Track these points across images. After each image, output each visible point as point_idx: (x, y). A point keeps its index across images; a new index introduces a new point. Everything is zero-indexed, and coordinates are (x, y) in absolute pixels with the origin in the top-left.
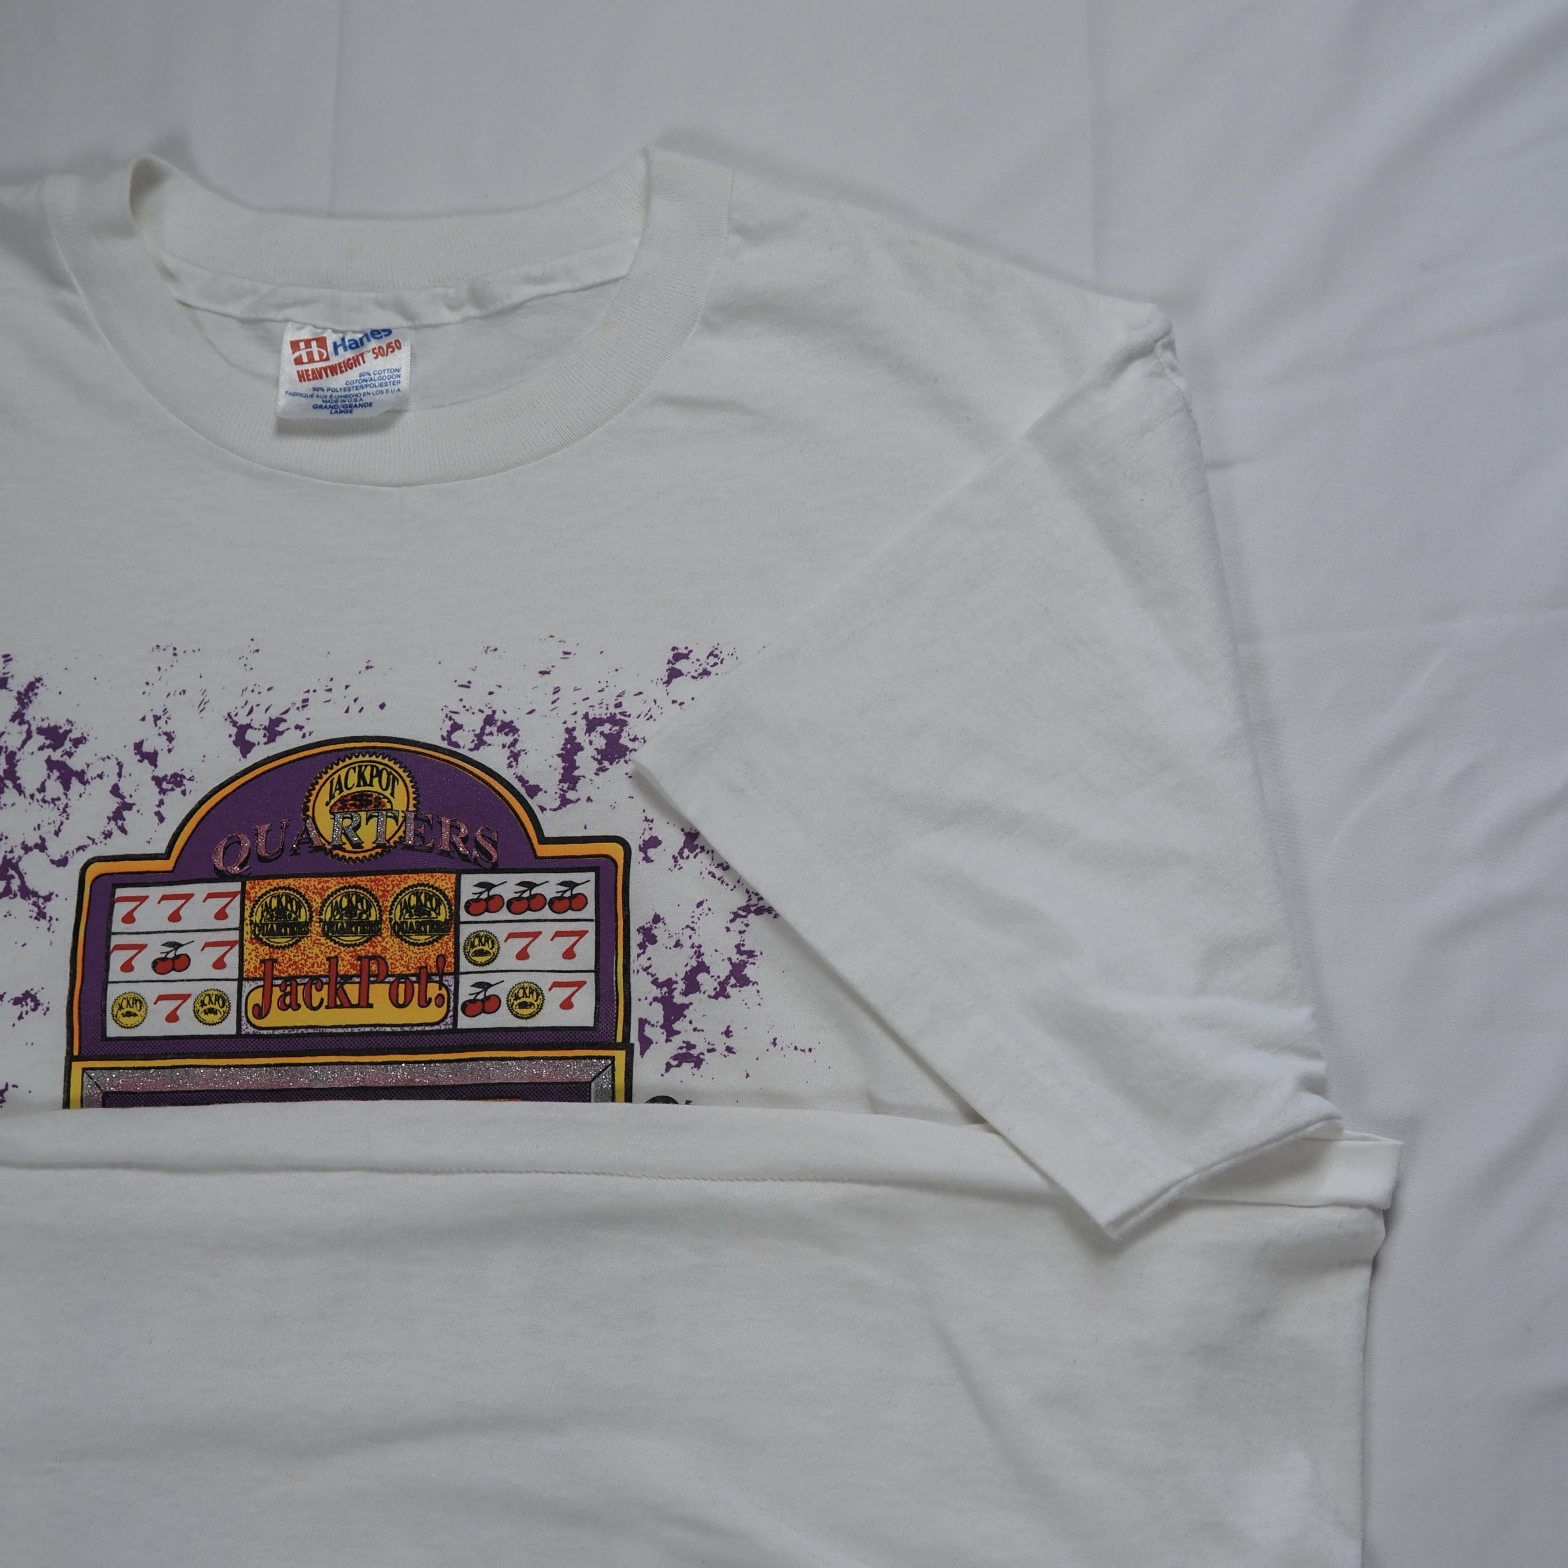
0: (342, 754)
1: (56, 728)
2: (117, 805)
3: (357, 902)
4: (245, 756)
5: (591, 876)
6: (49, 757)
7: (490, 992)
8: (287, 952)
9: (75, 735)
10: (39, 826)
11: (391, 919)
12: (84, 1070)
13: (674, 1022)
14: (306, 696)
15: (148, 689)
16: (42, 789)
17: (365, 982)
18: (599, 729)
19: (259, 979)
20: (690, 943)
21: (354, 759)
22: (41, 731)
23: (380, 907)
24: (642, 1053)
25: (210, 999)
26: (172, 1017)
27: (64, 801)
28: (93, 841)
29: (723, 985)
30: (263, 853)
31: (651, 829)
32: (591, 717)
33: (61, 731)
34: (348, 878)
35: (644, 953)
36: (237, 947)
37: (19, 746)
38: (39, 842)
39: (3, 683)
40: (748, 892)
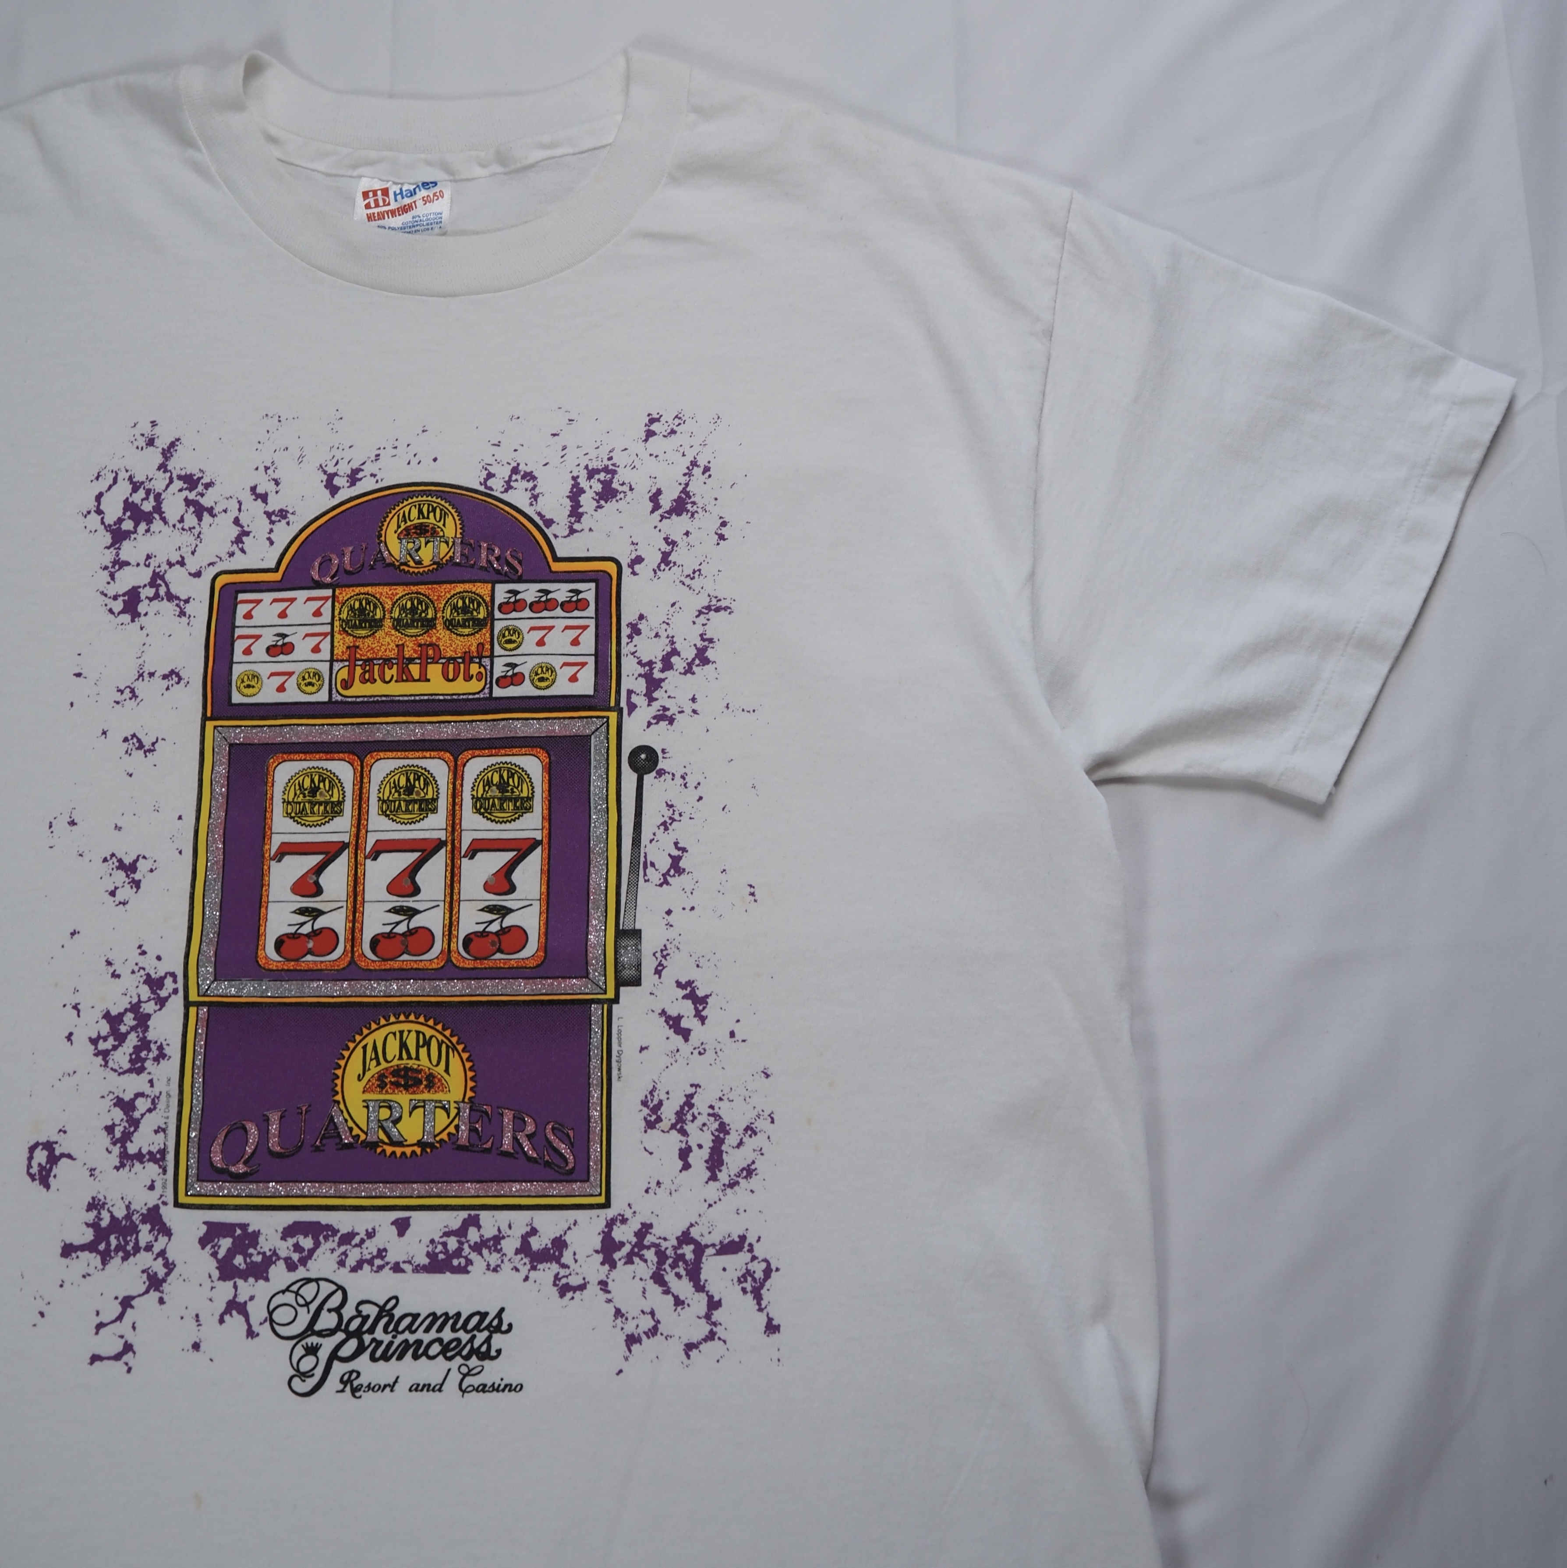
0: (406, 496)
1: (191, 475)
2: (238, 533)
3: (418, 604)
4: (333, 497)
5: (593, 585)
6: (187, 497)
7: (516, 670)
8: (366, 640)
9: (206, 480)
10: (180, 548)
11: (443, 617)
12: (215, 727)
13: (654, 691)
14: (378, 452)
15: (259, 446)
16: (181, 520)
17: (424, 663)
18: (597, 477)
19: (346, 661)
20: (665, 634)
21: (415, 499)
22: (180, 477)
23: (435, 608)
24: (629, 714)
25: (309, 675)
26: (281, 689)
27: (198, 529)
28: (221, 559)
29: (690, 665)
30: (348, 568)
31: (636, 550)
32: (590, 468)
33: (195, 478)
34: (412, 587)
35: (631, 642)
36: (329, 637)
37: (164, 488)
38: (180, 559)
39: (151, 442)
40: (709, 596)
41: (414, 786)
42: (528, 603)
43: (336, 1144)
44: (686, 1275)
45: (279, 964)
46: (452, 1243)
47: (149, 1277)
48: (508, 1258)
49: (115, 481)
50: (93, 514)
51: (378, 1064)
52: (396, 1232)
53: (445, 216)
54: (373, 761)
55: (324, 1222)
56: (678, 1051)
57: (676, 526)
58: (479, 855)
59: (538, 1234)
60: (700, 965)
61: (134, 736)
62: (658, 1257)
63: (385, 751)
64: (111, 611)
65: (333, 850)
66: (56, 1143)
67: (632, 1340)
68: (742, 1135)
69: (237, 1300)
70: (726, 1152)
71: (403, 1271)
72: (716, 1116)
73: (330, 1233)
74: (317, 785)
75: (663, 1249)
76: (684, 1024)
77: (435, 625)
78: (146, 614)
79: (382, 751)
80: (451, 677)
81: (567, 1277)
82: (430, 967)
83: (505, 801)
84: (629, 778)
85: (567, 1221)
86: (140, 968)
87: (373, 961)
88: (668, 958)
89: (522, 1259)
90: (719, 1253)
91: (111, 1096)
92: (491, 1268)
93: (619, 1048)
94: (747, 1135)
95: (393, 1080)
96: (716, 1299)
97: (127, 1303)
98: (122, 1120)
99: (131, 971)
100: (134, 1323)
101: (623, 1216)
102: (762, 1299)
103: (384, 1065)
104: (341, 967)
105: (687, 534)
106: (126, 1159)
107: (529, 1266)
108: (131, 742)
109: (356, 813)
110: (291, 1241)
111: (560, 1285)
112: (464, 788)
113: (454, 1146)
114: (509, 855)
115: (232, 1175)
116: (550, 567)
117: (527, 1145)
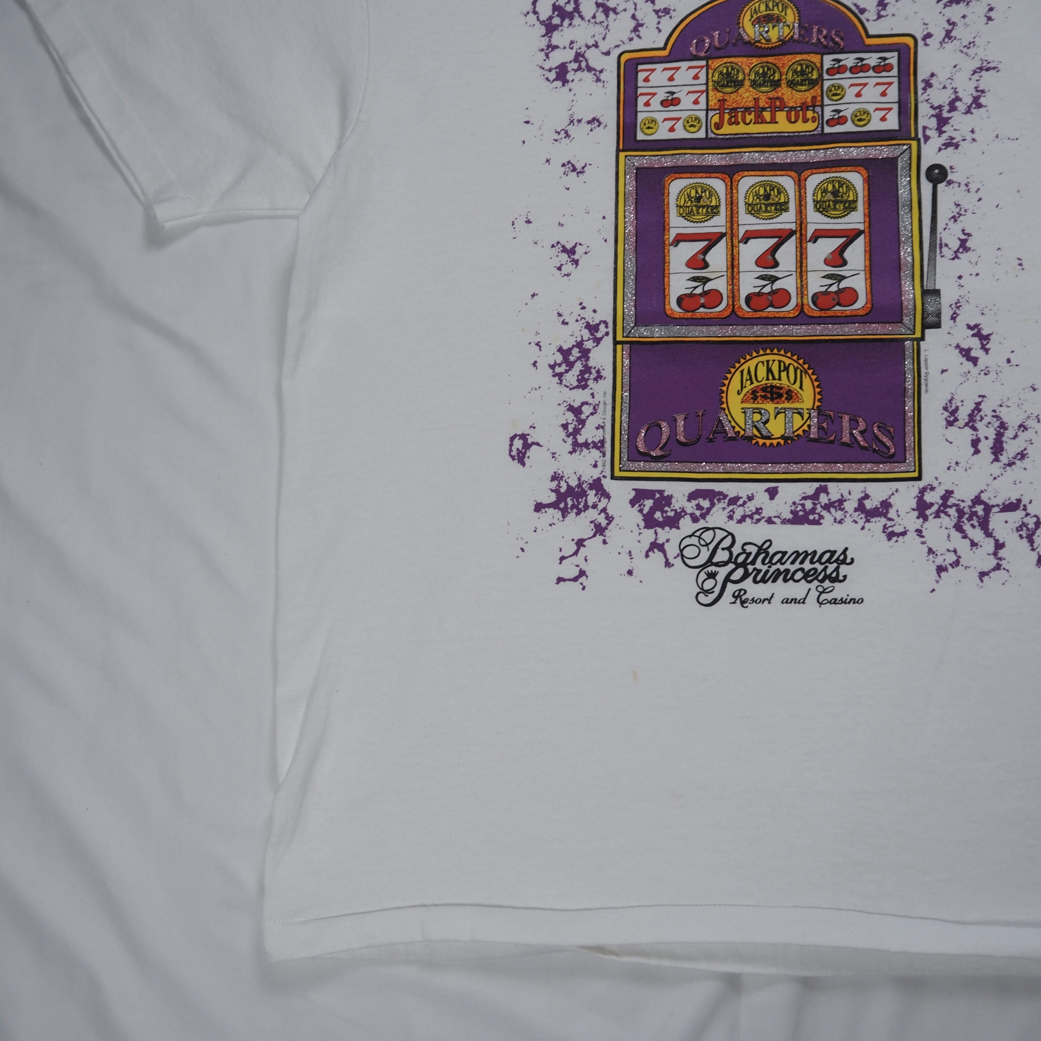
2: (635, 24)
5: (896, 54)
6: (597, 1)
7: (841, 114)
10: (594, 35)
11: (787, 79)
12: (626, 156)
13: (943, 126)
16: (594, 17)
19: (717, 110)
20: (951, 86)
23: (780, 73)
24: (925, 142)
26: (672, 130)
27: (606, 23)
28: (624, 43)
29: (969, 107)
31: (927, 29)
35: (925, 92)
36: (705, 94)
38: (595, 43)
40: (982, 60)
41: (770, 194)
42: (849, 68)
43: (724, 437)
44: (979, 526)
45: (681, 314)
46: (809, 504)
47: (596, 526)
48: (849, 514)
50: (531, 14)
52: (768, 497)
54: (740, 178)
55: (717, 490)
57: (956, 11)
58: (820, 240)
59: (870, 498)
60: (985, 313)
61: (569, 162)
62: (958, 513)
63: (748, 171)
64: (547, 79)
65: (715, 239)
66: (529, 435)
67: (941, 569)
68: (1017, 431)
69: (657, 542)
70: (1006, 442)
71: (774, 523)
72: (998, 417)
73: (721, 497)
74: (700, 194)
75: (962, 508)
76: (973, 354)
77: (780, 84)
78: (573, 81)
79: (746, 171)
80: (793, 120)
81: (892, 526)
82: (788, 316)
84: (927, 187)
85: (891, 489)
86: (582, 318)
87: (748, 312)
88: (960, 308)
89: (859, 515)
90: (1002, 511)
91: (565, 404)
93: (926, 371)
94: (1020, 430)
95: (762, 394)
96: (1001, 542)
97: (580, 543)
98: (573, 420)
99: (575, 320)
100: (586, 557)
101: (931, 485)
102: (1034, 542)
103: (756, 384)
104: (725, 315)
105: (964, 17)
106: (577, 447)
107: (864, 520)
108: (567, 166)
109: (729, 213)
110: (694, 503)
111: (888, 532)
112: (807, 195)
113: (808, 439)
114: (841, 241)
115: (652, 457)
116: (864, 42)
117: (859, 438)
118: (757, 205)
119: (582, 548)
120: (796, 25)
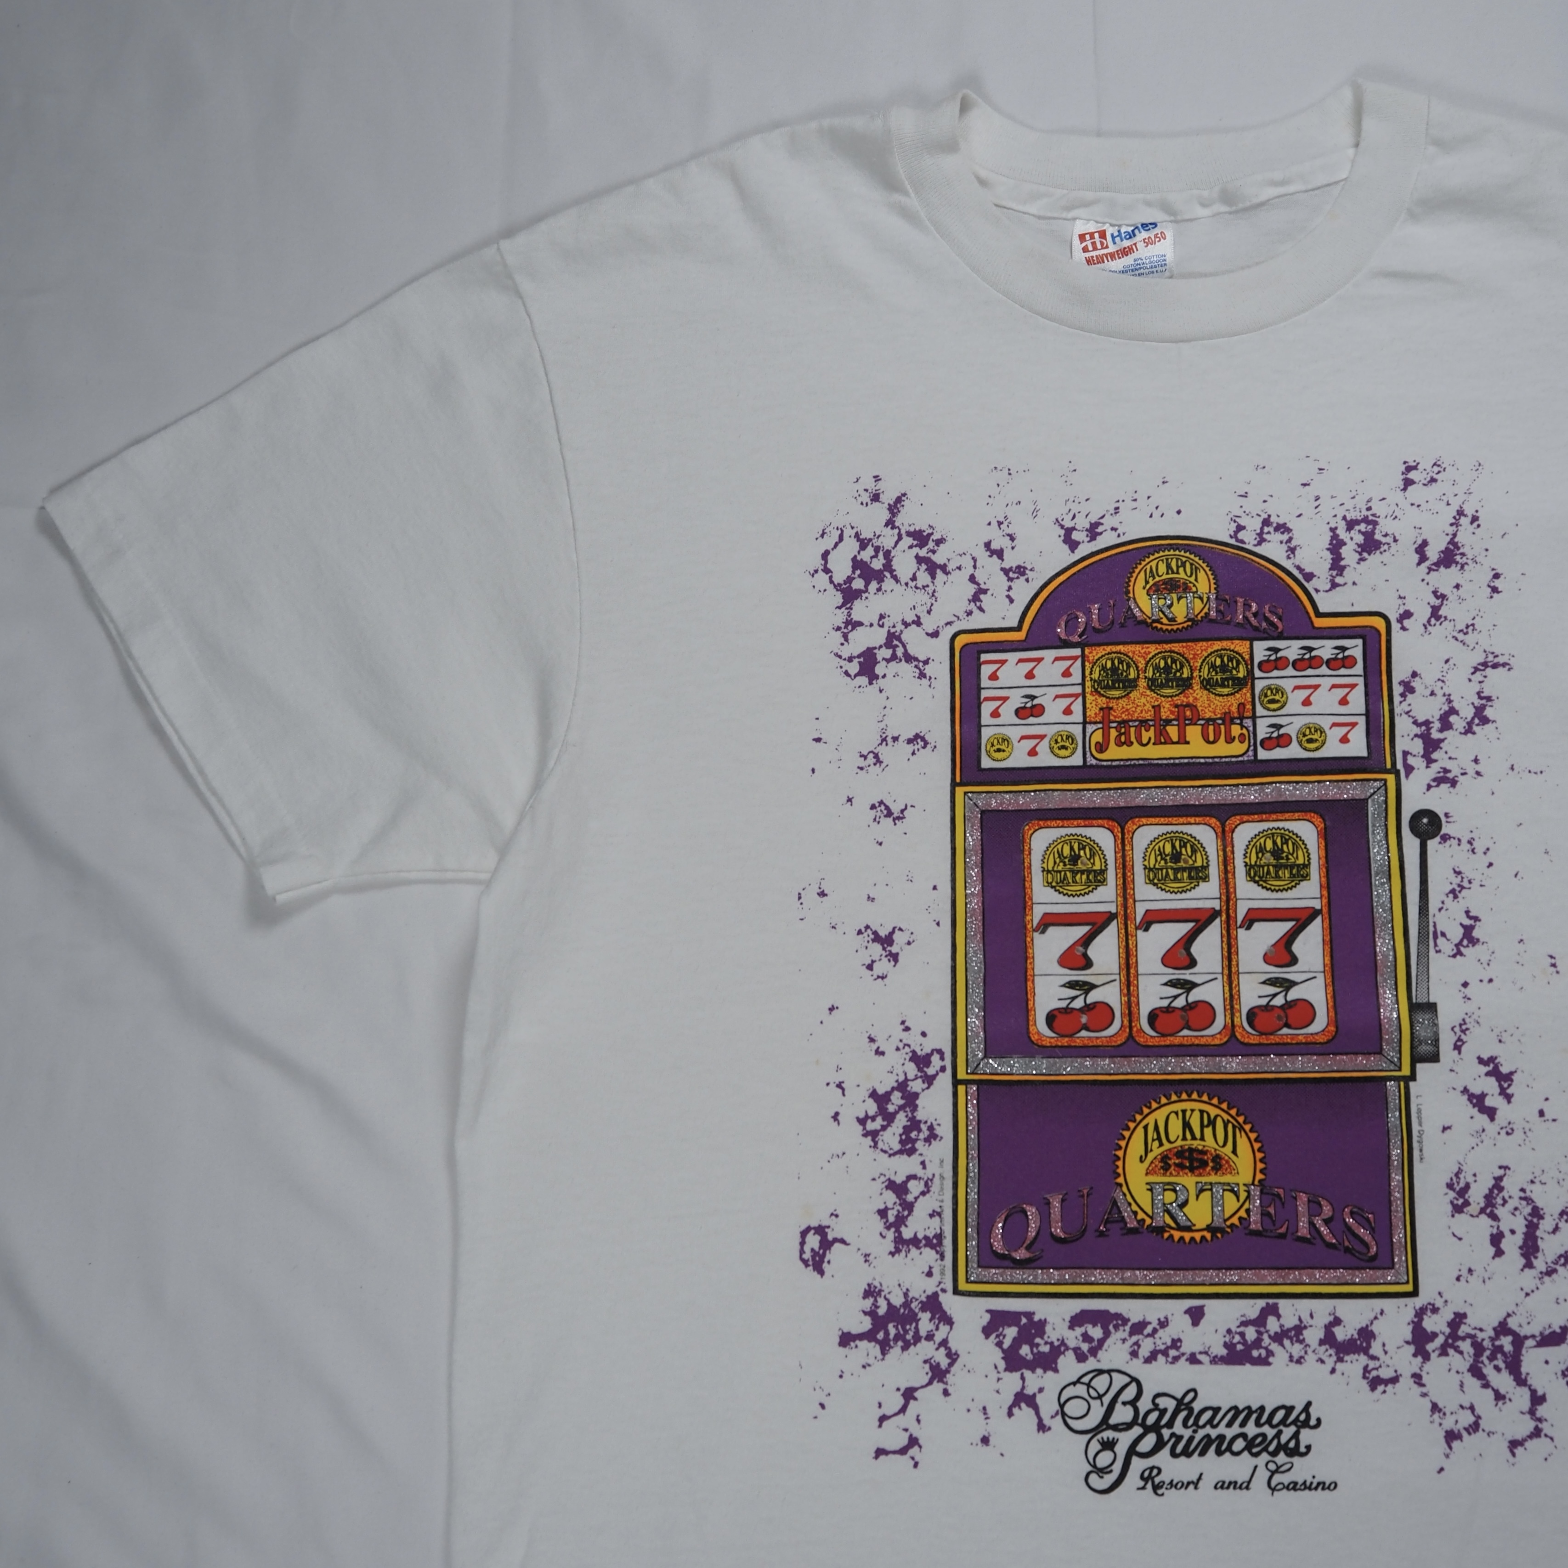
0: (1151, 550)
1: (921, 532)
2: (974, 590)
3: (1172, 663)
4: (1073, 552)
5: (1359, 642)
6: (917, 554)
7: (1282, 731)
9: (936, 536)
10: (914, 606)
11: (1200, 676)
12: (966, 793)
13: (1432, 752)
14: (1117, 505)
15: (991, 501)
16: (914, 578)
17: (1182, 725)
18: (1357, 528)
19: (1099, 723)
20: (1442, 692)
21: (1161, 554)
22: (909, 534)
24: (1407, 776)
26: (1033, 753)
27: (931, 587)
28: (958, 618)
29: (1470, 724)
30: (1096, 624)
31: (1404, 604)
32: (1348, 518)
33: (925, 534)
34: (1165, 646)
35: (1405, 700)
36: (1080, 699)
37: (893, 545)
38: (916, 619)
39: (876, 498)
40: (1485, 651)
41: (1181, 854)
42: (1291, 661)
43: (1121, 1229)
44: (1506, 1368)
45: (1052, 1040)
46: (1251, 1333)
47: (932, 1368)
48: (1312, 1348)
49: (841, 538)
50: (821, 573)
51: (1161, 1145)
52: (1190, 1321)
53: (1170, 258)
54: (1135, 827)
55: (1113, 1311)
56: (1483, 1130)
57: (1445, 578)
58: (1256, 925)
59: (1343, 1324)
60: (1503, 1040)
61: (881, 803)
62: (1475, 1349)
63: (1147, 816)
64: (847, 673)
65: (1100, 921)
66: (828, 1227)
67: (1451, 1437)
68: (1557, 1220)
69: (1025, 1392)
70: (1542, 1238)
71: (1199, 1362)
72: (1528, 1200)
73: (1120, 1322)
75: (1479, 1340)
76: (1489, 1102)
77: (1191, 684)
78: (884, 676)
79: (1143, 817)
80: (1211, 738)
81: (1377, 1369)
82: (1213, 1043)
83: (1280, 869)
84: (1411, 844)
85: (1373, 1310)
86: (905, 1045)
87: (1152, 1037)
88: (1467, 1032)
89: (1327, 1350)
90: (1539, 1344)
91: (883, 1179)
92: (1295, 1359)
93: (1420, 1128)
94: (1563, 1220)
95: (1177, 1161)
96: (1540, 1393)
97: (909, 1394)
98: (895, 1203)
99: (895, 1048)
100: (918, 1416)
101: (1433, 1305)
103: (1167, 1146)
104: (1119, 1043)
105: (1457, 586)
106: (901, 1244)
107: (1334, 1358)
108: (879, 809)
109: (1121, 882)
110: (1079, 1331)
111: (1371, 1377)
112: (1235, 855)
113: (1247, 1232)
114: (1288, 925)
115: (1014, 1261)
116: (1312, 623)
117: (1324, 1230)
118: (1162, 869)
119: (912, 1402)
120: (1213, 597)
